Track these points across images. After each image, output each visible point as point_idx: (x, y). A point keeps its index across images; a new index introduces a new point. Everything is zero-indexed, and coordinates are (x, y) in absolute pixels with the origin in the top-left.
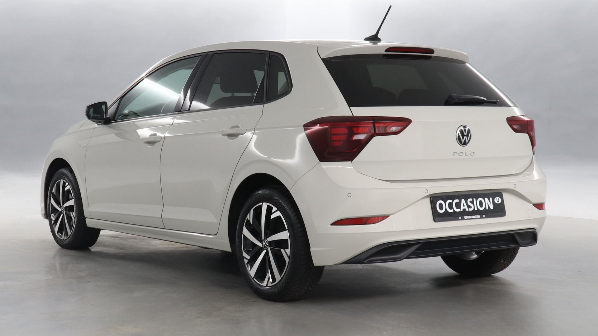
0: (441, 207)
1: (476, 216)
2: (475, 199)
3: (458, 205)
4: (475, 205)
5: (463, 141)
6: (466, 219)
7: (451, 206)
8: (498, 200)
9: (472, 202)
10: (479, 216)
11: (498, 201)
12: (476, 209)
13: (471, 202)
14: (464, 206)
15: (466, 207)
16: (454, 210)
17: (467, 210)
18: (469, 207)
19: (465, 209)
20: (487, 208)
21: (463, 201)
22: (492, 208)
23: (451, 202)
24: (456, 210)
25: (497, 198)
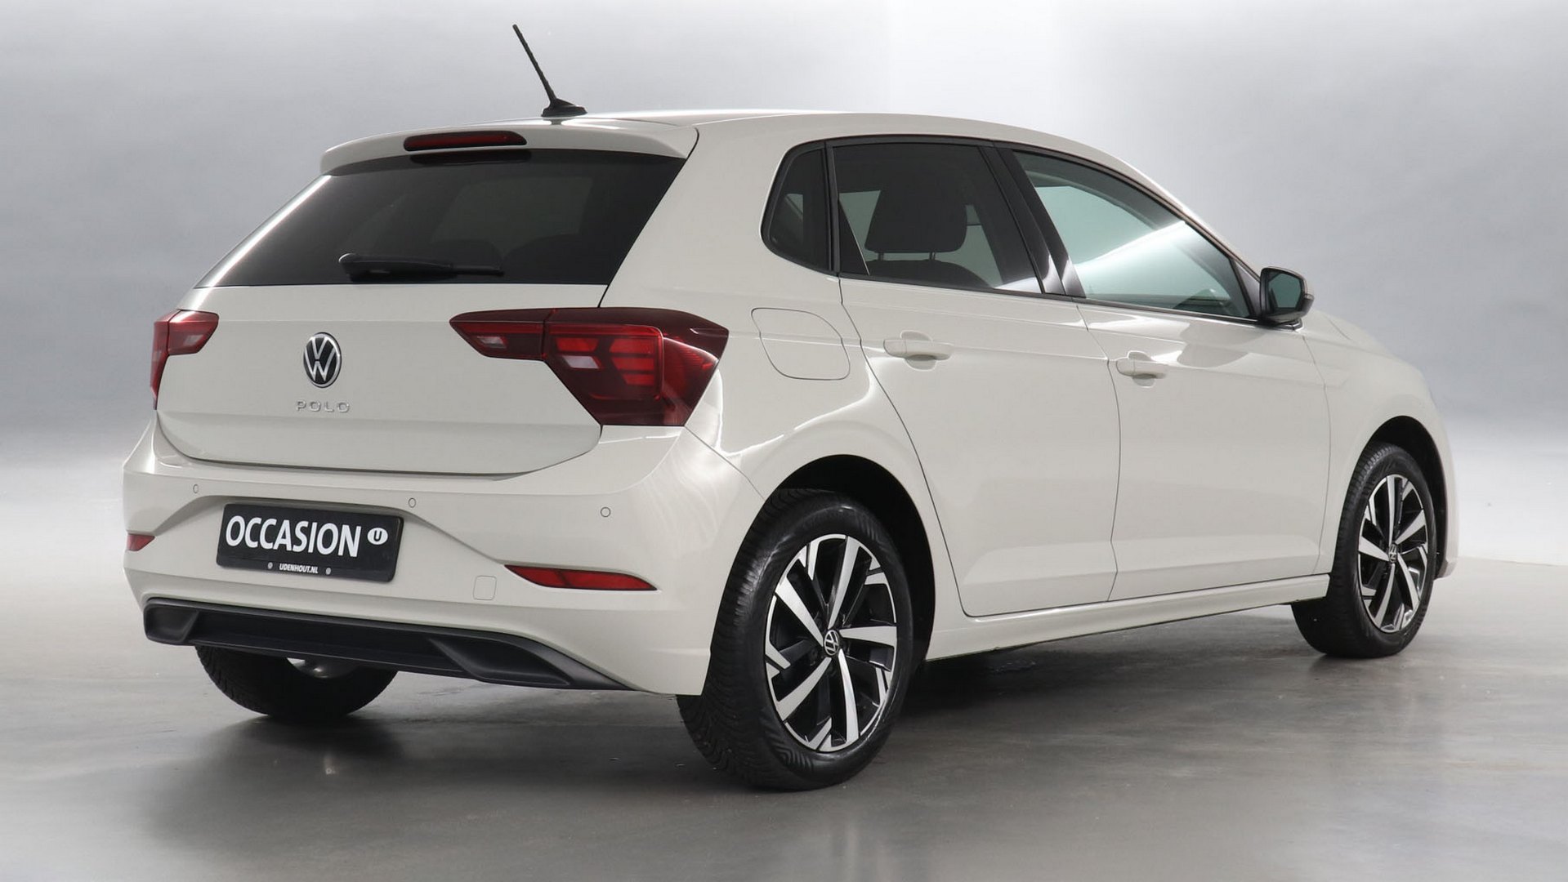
0: (235, 531)
1: (309, 567)
2: (315, 525)
3: (272, 534)
4: (312, 540)
6: (287, 572)
7: (257, 533)
8: (379, 536)
9: (306, 531)
10: (314, 570)
11: (377, 538)
12: (311, 550)
13: (303, 530)
14: (284, 537)
15: (288, 542)
16: (259, 543)
17: (289, 548)
18: (296, 541)
19: (285, 545)
20: (341, 553)
21: (286, 525)
22: (355, 555)
23: (259, 523)
24: (267, 546)
25: (379, 530)
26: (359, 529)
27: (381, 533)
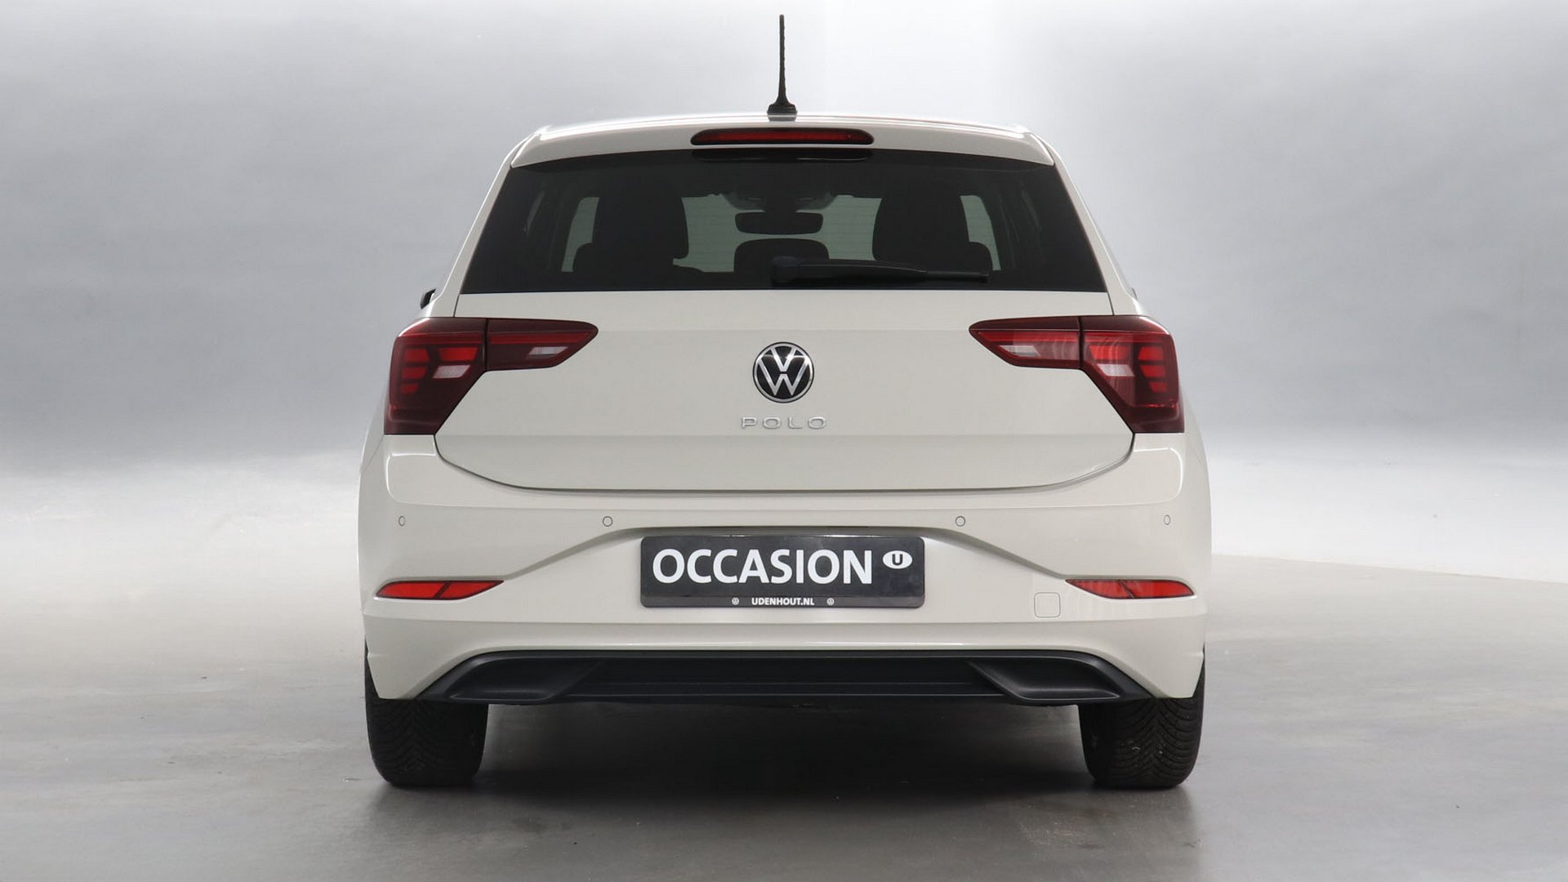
0: (669, 566)
1: (799, 599)
2: (800, 554)
3: (732, 567)
4: (800, 570)
5: (775, 389)
6: (758, 606)
7: (704, 566)
8: (898, 560)
9: (790, 561)
10: (807, 601)
11: (897, 561)
12: (800, 579)
13: (782, 559)
14: (754, 567)
15: (761, 573)
16: (713, 577)
17: (764, 579)
18: (772, 571)
19: (758, 578)
20: (847, 580)
21: (754, 555)
22: (870, 582)
23: (709, 555)
24: (723, 578)
25: (898, 553)
26: (868, 555)
27: (901, 556)
